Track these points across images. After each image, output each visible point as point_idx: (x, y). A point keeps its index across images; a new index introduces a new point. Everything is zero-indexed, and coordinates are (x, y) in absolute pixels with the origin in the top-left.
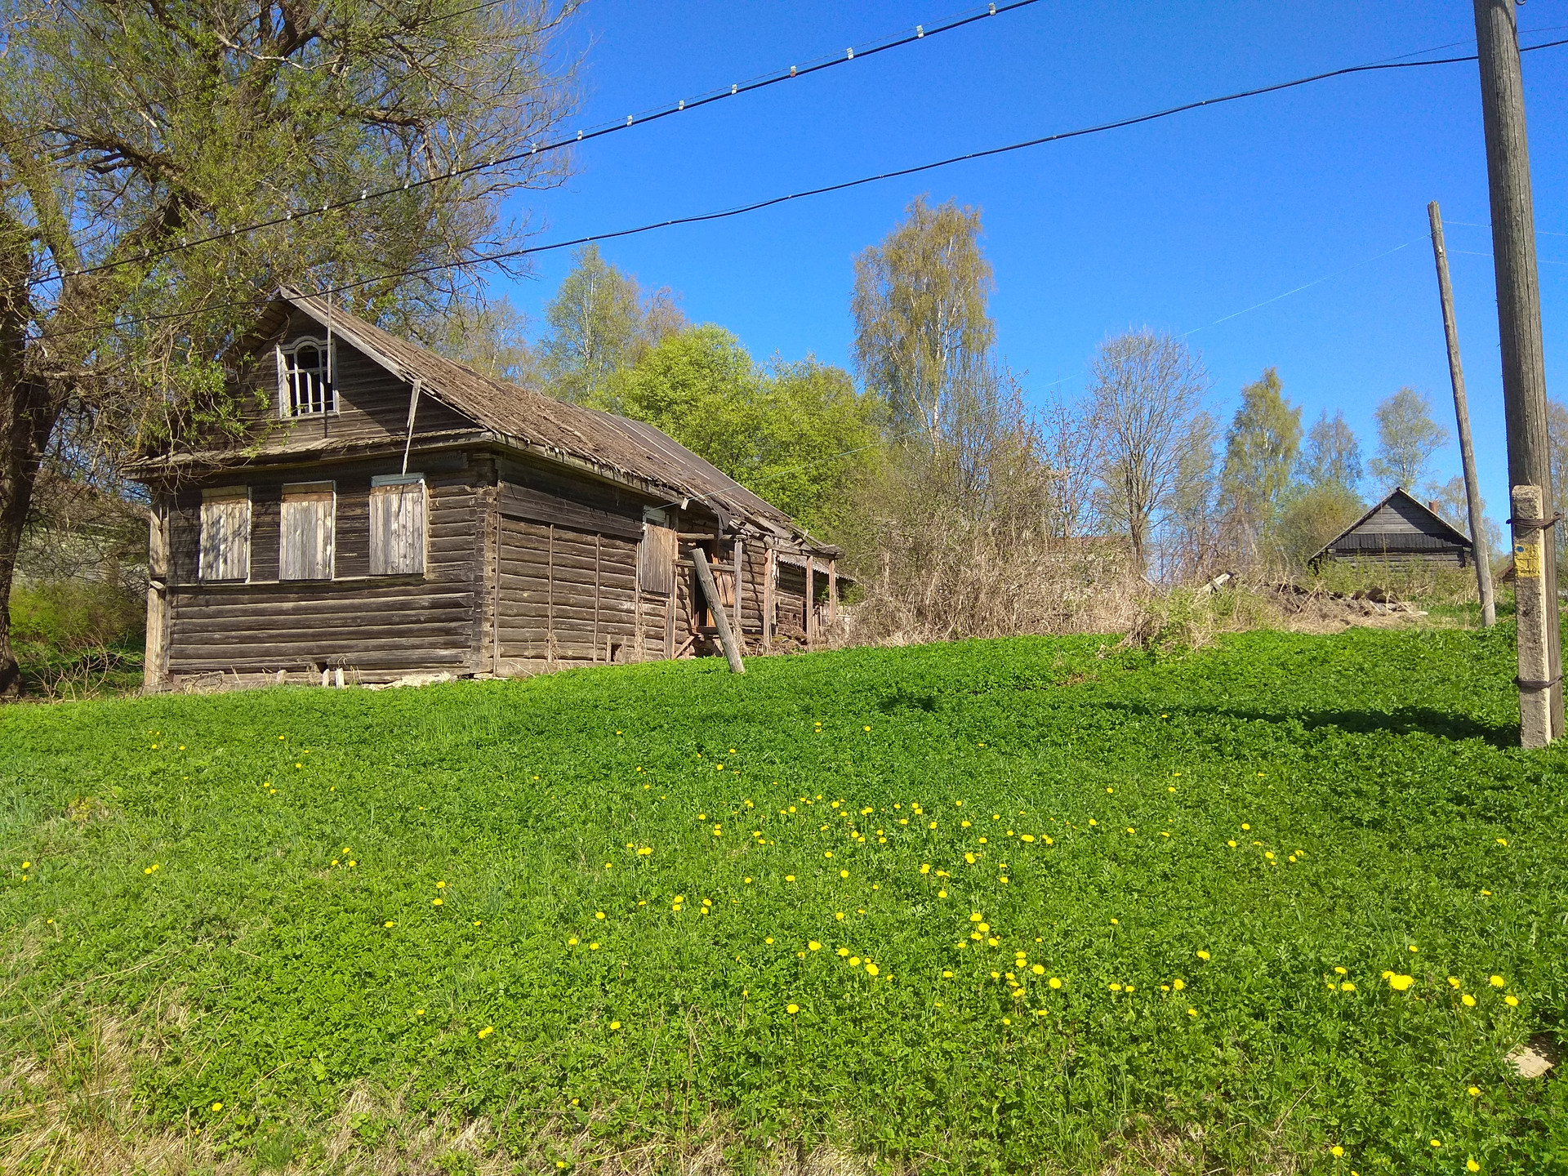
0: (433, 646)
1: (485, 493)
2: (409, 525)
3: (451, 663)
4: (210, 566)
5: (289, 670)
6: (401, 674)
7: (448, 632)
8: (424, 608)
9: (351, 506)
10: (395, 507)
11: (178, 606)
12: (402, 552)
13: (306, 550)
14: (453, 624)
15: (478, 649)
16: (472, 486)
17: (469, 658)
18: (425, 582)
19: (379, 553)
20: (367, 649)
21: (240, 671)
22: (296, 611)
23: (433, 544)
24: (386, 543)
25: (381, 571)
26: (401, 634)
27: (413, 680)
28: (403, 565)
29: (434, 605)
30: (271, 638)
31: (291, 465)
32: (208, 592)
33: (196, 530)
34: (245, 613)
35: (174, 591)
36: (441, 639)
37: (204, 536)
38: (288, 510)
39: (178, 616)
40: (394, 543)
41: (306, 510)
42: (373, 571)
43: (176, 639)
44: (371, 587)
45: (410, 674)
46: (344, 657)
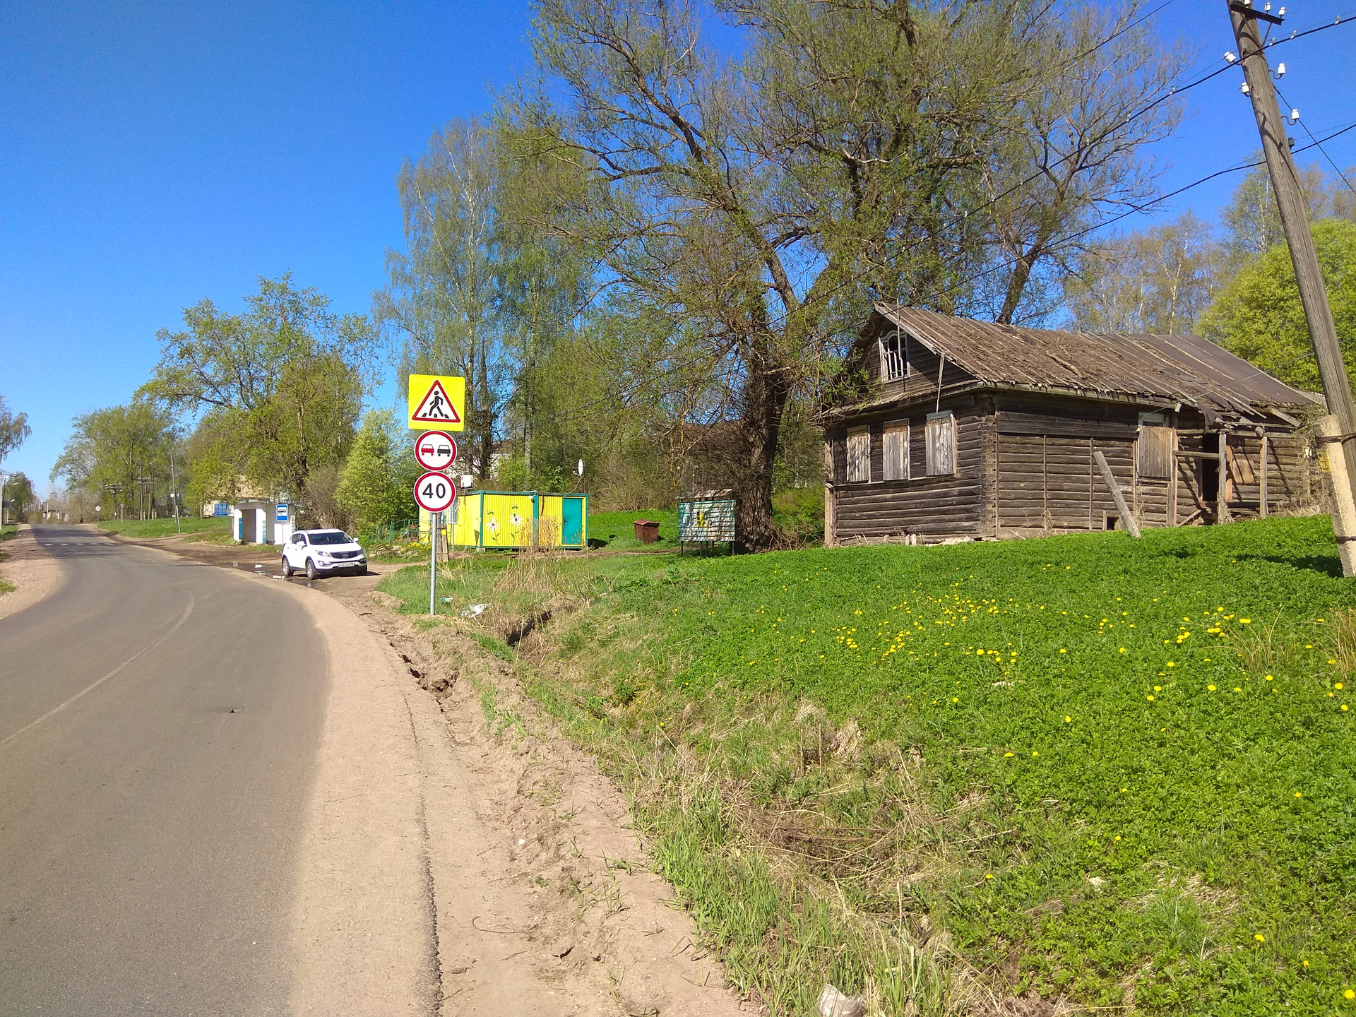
0: (960, 520)
1: (987, 420)
2: (945, 444)
3: (969, 530)
4: (852, 474)
5: (891, 535)
6: (944, 538)
7: (967, 511)
8: (955, 496)
9: (917, 433)
10: (938, 432)
11: (840, 498)
12: (942, 461)
13: (895, 462)
14: (971, 506)
15: (984, 522)
16: (979, 416)
17: (980, 528)
18: (956, 479)
19: (931, 462)
20: (927, 522)
21: (867, 535)
22: (893, 499)
23: (959, 455)
24: (934, 456)
25: (932, 474)
26: (944, 512)
27: (950, 541)
28: (943, 469)
29: (960, 494)
30: (882, 516)
31: (884, 411)
32: (853, 489)
33: (844, 452)
34: (870, 501)
35: (837, 489)
36: (964, 516)
37: (849, 456)
38: (886, 437)
39: (840, 503)
40: (938, 455)
41: (894, 438)
42: (928, 474)
43: (839, 516)
44: (928, 483)
45: (949, 537)
46: (915, 527)
